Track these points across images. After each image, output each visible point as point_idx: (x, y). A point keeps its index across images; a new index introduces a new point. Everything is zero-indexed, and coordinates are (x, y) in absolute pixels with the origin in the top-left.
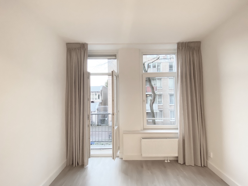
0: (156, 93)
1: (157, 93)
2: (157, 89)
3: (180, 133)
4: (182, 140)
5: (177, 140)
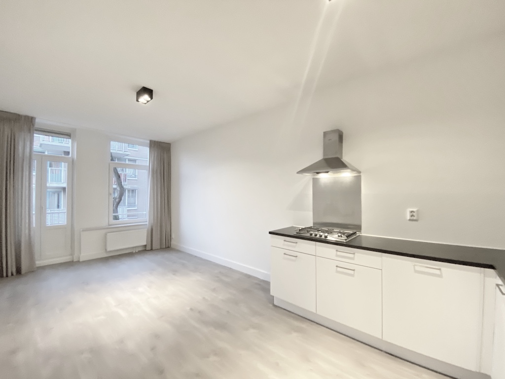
0: (125, 187)
1: (126, 185)
2: (127, 178)
3: (149, 223)
4: (150, 228)
5: (146, 229)
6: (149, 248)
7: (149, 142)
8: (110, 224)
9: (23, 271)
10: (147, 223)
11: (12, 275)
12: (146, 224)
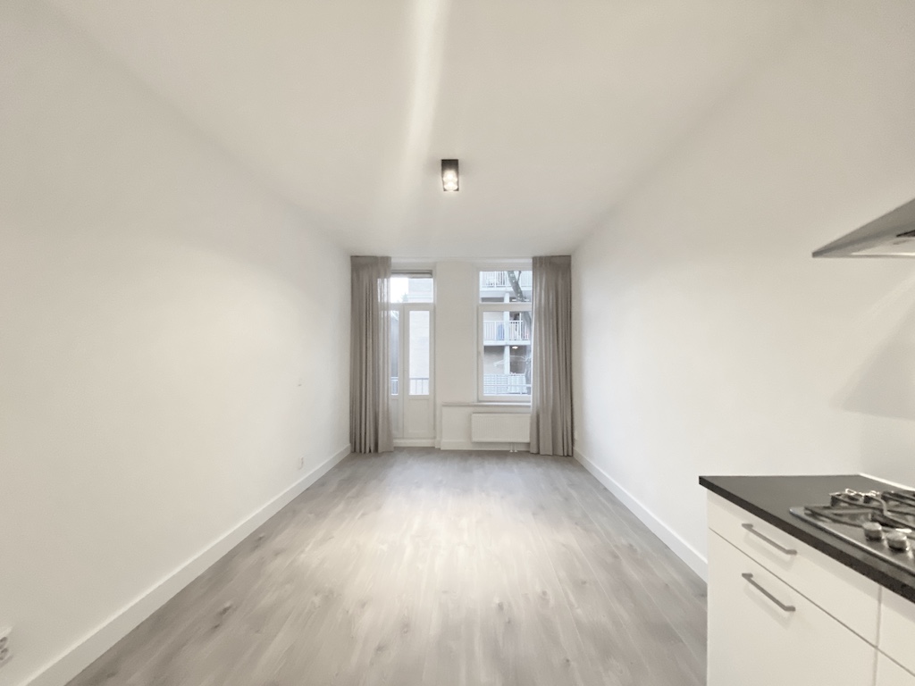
3: (533, 404)
4: (535, 415)
5: (529, 415)
6: (534, 450)
7: (531, 261)
8: (480, 399)
9: (380, 450)
10: (530, 404)
11: (370, 451)
12: (529, 407)
